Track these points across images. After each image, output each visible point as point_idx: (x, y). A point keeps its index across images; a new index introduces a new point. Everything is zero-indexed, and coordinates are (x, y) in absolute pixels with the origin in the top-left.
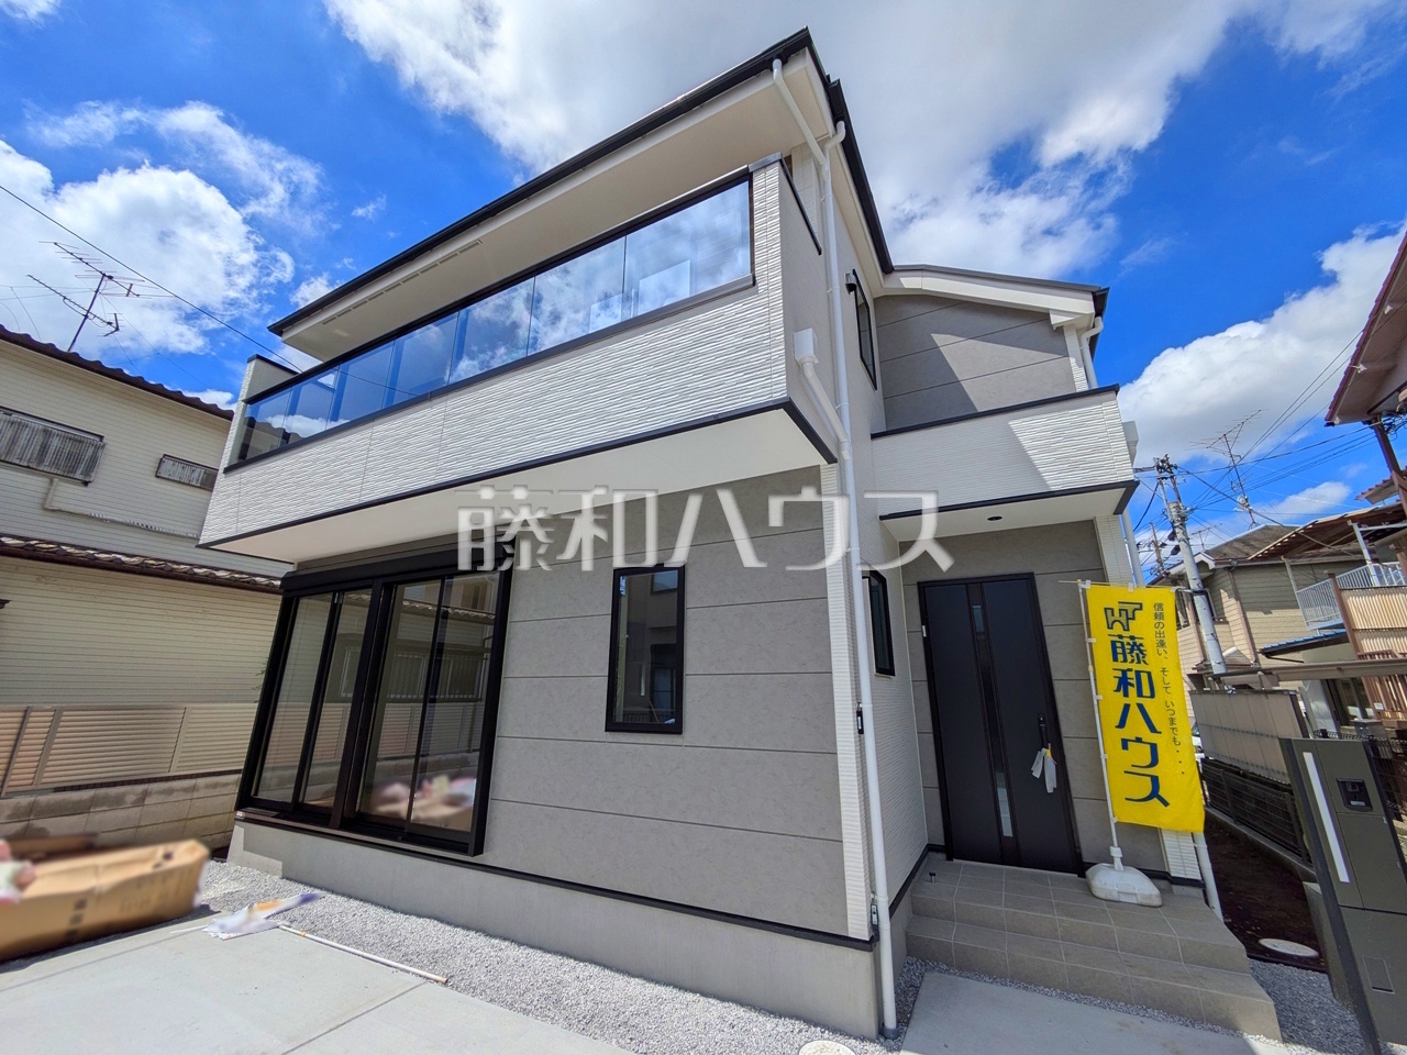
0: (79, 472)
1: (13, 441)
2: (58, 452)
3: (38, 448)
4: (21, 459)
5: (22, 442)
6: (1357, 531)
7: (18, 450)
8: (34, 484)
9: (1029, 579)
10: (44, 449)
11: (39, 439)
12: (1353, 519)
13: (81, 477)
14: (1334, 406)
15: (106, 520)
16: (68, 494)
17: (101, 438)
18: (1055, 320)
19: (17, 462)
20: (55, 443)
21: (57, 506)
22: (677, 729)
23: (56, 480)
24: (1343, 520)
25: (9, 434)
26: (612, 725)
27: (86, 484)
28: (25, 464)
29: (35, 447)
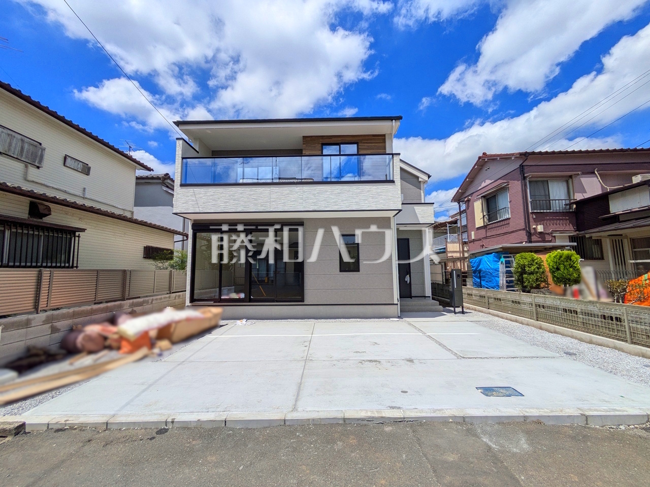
0: (37, 162)
1: (10, 145)
2: (28, 152)
3: (20, 149)
4: (14, 154)
5: (13, 145)
6: (448, 225)
7: (13, 149)
8: (19, 166)
9: (408, 240)
10: (22, 148)
11: (20, 144)
12: (448, 222)
13: (38, 165)
14: (453, 198)
15: (50, 187)
16: (33, 172)
17: (40, 144)
18: (420, 180)
19: (12, 155)
20: (26, 146)
21: (30, 178)
22: (359, 271)
23: (29, 165)
24: (446, 222)
25: (8, 140)
26: (341, 271)
27: (38, 167)
28: (16, 157)
29: (19, 148)
